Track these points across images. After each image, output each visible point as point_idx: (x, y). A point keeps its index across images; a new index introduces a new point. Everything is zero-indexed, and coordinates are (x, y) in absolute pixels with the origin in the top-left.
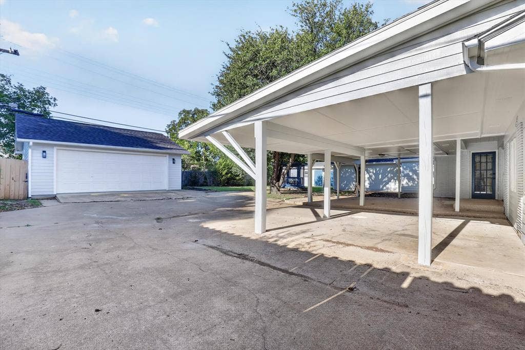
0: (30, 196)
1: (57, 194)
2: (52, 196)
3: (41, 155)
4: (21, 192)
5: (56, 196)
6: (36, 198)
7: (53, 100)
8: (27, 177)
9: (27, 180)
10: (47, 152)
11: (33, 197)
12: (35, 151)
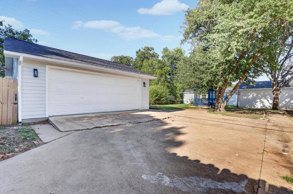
0: (20, 120)
1: (49, 116)
2: (44, 120)
3: (32, 74)
4: (10, 116)
5: (48, 119)
6: (27, 122)
7: (35, 41)
8: (16, 99)
9: (16, 102)
10: (38, 70)
11: (24, 122)
12: (25, 69)
